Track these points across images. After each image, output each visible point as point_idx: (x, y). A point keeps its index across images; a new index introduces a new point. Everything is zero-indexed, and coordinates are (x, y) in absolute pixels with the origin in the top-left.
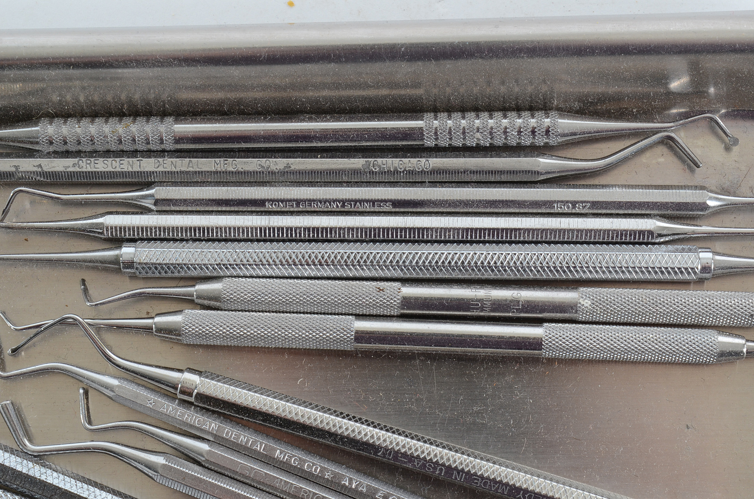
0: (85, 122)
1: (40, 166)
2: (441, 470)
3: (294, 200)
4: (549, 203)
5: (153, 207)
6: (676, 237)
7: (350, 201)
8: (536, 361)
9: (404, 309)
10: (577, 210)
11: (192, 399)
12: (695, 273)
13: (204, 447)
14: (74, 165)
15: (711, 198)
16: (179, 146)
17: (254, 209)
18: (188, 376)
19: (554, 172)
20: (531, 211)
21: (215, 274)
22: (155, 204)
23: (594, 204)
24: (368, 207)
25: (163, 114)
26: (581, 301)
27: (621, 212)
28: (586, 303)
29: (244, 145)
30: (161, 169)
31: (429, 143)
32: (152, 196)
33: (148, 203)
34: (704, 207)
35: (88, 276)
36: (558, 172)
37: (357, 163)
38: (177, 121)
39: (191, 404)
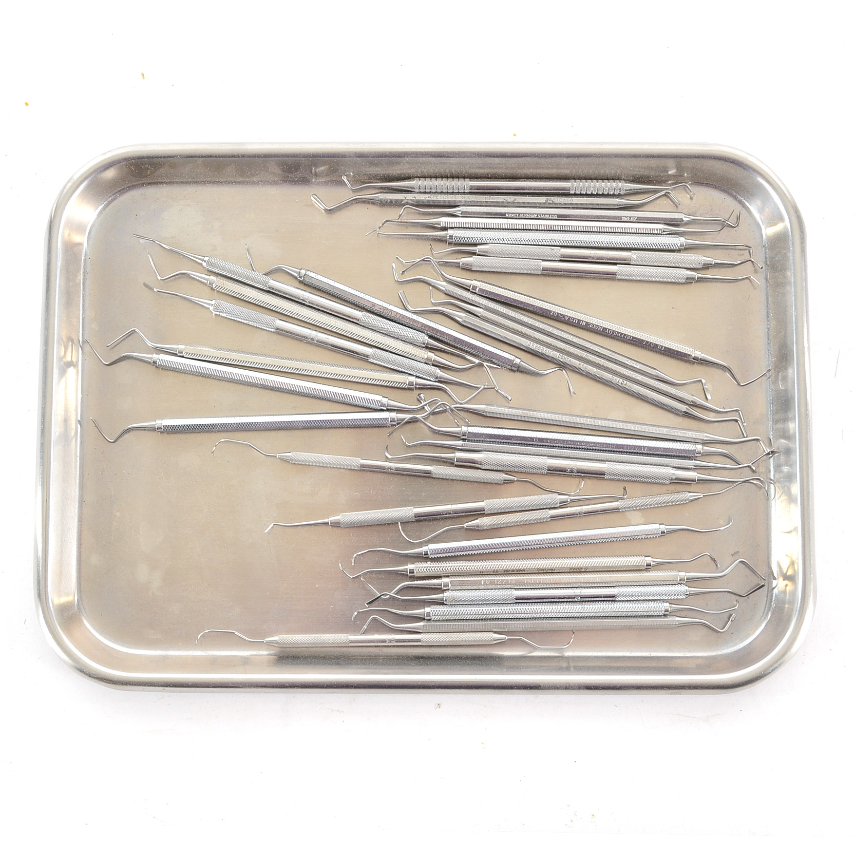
0: (433, 180)
1: (415, 197)
2: (576, 321)
3: (518, 213)
4: (620, 217)
5: (460, 215)
6: (670, 232)
7: (540, 214)
8: (613, 279)
9: (561, 257)
10: (631, 220)
11: (477, 292)
12: (678, 246)
13: (481, 310)
14: (429, 197)
15: (684, 217)
16: (471, 191)
17: (501, 217)
18: (474, 282)
19: (622, 205)
20: (612, 220)
21: (485, 242)
22: (461, 214)
23: (638, 218)
24: (547, 217)
25: (464, 178)
26: (632, 256)
27: (649, 221)
28: (635, 257)
29: (497, 191)
30: (464, 200)
31: (572, 192)
32: (460, 211)
33: (459, 213)
34: (682, 220)
35: (432, 243)
36: (624, 205)
37: (542, 199)
38: (470, 181)
39: (476, 293)
